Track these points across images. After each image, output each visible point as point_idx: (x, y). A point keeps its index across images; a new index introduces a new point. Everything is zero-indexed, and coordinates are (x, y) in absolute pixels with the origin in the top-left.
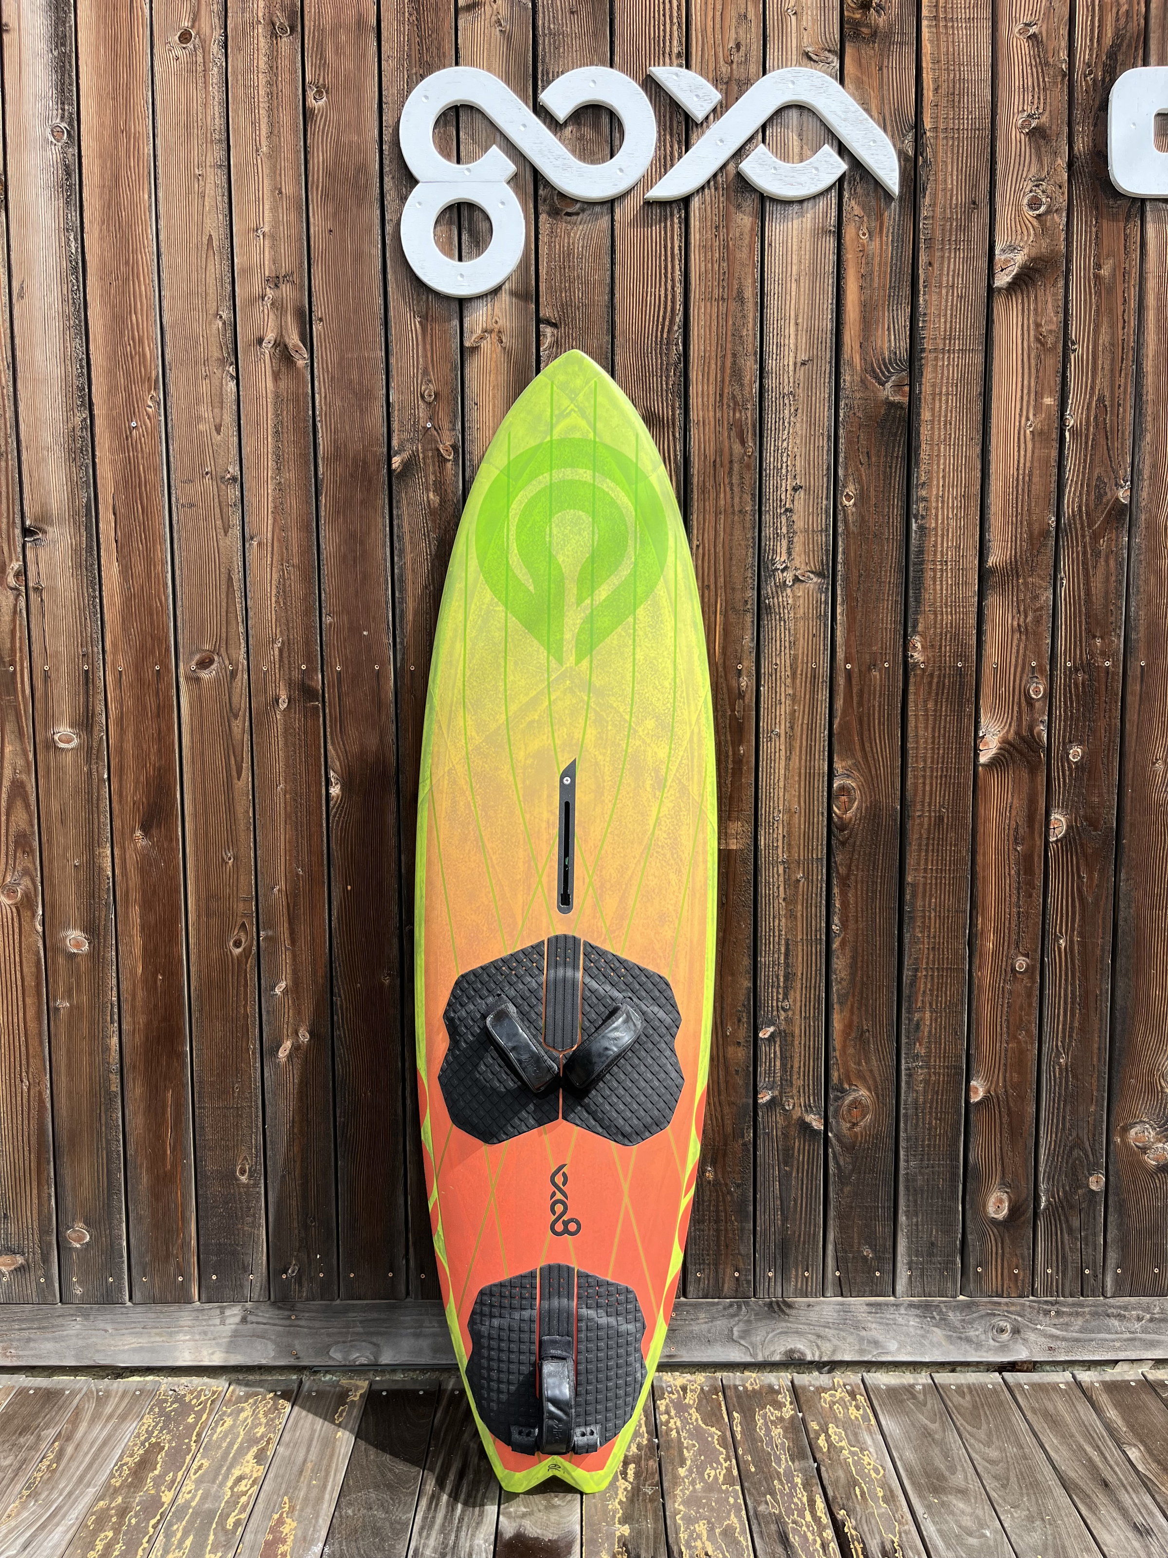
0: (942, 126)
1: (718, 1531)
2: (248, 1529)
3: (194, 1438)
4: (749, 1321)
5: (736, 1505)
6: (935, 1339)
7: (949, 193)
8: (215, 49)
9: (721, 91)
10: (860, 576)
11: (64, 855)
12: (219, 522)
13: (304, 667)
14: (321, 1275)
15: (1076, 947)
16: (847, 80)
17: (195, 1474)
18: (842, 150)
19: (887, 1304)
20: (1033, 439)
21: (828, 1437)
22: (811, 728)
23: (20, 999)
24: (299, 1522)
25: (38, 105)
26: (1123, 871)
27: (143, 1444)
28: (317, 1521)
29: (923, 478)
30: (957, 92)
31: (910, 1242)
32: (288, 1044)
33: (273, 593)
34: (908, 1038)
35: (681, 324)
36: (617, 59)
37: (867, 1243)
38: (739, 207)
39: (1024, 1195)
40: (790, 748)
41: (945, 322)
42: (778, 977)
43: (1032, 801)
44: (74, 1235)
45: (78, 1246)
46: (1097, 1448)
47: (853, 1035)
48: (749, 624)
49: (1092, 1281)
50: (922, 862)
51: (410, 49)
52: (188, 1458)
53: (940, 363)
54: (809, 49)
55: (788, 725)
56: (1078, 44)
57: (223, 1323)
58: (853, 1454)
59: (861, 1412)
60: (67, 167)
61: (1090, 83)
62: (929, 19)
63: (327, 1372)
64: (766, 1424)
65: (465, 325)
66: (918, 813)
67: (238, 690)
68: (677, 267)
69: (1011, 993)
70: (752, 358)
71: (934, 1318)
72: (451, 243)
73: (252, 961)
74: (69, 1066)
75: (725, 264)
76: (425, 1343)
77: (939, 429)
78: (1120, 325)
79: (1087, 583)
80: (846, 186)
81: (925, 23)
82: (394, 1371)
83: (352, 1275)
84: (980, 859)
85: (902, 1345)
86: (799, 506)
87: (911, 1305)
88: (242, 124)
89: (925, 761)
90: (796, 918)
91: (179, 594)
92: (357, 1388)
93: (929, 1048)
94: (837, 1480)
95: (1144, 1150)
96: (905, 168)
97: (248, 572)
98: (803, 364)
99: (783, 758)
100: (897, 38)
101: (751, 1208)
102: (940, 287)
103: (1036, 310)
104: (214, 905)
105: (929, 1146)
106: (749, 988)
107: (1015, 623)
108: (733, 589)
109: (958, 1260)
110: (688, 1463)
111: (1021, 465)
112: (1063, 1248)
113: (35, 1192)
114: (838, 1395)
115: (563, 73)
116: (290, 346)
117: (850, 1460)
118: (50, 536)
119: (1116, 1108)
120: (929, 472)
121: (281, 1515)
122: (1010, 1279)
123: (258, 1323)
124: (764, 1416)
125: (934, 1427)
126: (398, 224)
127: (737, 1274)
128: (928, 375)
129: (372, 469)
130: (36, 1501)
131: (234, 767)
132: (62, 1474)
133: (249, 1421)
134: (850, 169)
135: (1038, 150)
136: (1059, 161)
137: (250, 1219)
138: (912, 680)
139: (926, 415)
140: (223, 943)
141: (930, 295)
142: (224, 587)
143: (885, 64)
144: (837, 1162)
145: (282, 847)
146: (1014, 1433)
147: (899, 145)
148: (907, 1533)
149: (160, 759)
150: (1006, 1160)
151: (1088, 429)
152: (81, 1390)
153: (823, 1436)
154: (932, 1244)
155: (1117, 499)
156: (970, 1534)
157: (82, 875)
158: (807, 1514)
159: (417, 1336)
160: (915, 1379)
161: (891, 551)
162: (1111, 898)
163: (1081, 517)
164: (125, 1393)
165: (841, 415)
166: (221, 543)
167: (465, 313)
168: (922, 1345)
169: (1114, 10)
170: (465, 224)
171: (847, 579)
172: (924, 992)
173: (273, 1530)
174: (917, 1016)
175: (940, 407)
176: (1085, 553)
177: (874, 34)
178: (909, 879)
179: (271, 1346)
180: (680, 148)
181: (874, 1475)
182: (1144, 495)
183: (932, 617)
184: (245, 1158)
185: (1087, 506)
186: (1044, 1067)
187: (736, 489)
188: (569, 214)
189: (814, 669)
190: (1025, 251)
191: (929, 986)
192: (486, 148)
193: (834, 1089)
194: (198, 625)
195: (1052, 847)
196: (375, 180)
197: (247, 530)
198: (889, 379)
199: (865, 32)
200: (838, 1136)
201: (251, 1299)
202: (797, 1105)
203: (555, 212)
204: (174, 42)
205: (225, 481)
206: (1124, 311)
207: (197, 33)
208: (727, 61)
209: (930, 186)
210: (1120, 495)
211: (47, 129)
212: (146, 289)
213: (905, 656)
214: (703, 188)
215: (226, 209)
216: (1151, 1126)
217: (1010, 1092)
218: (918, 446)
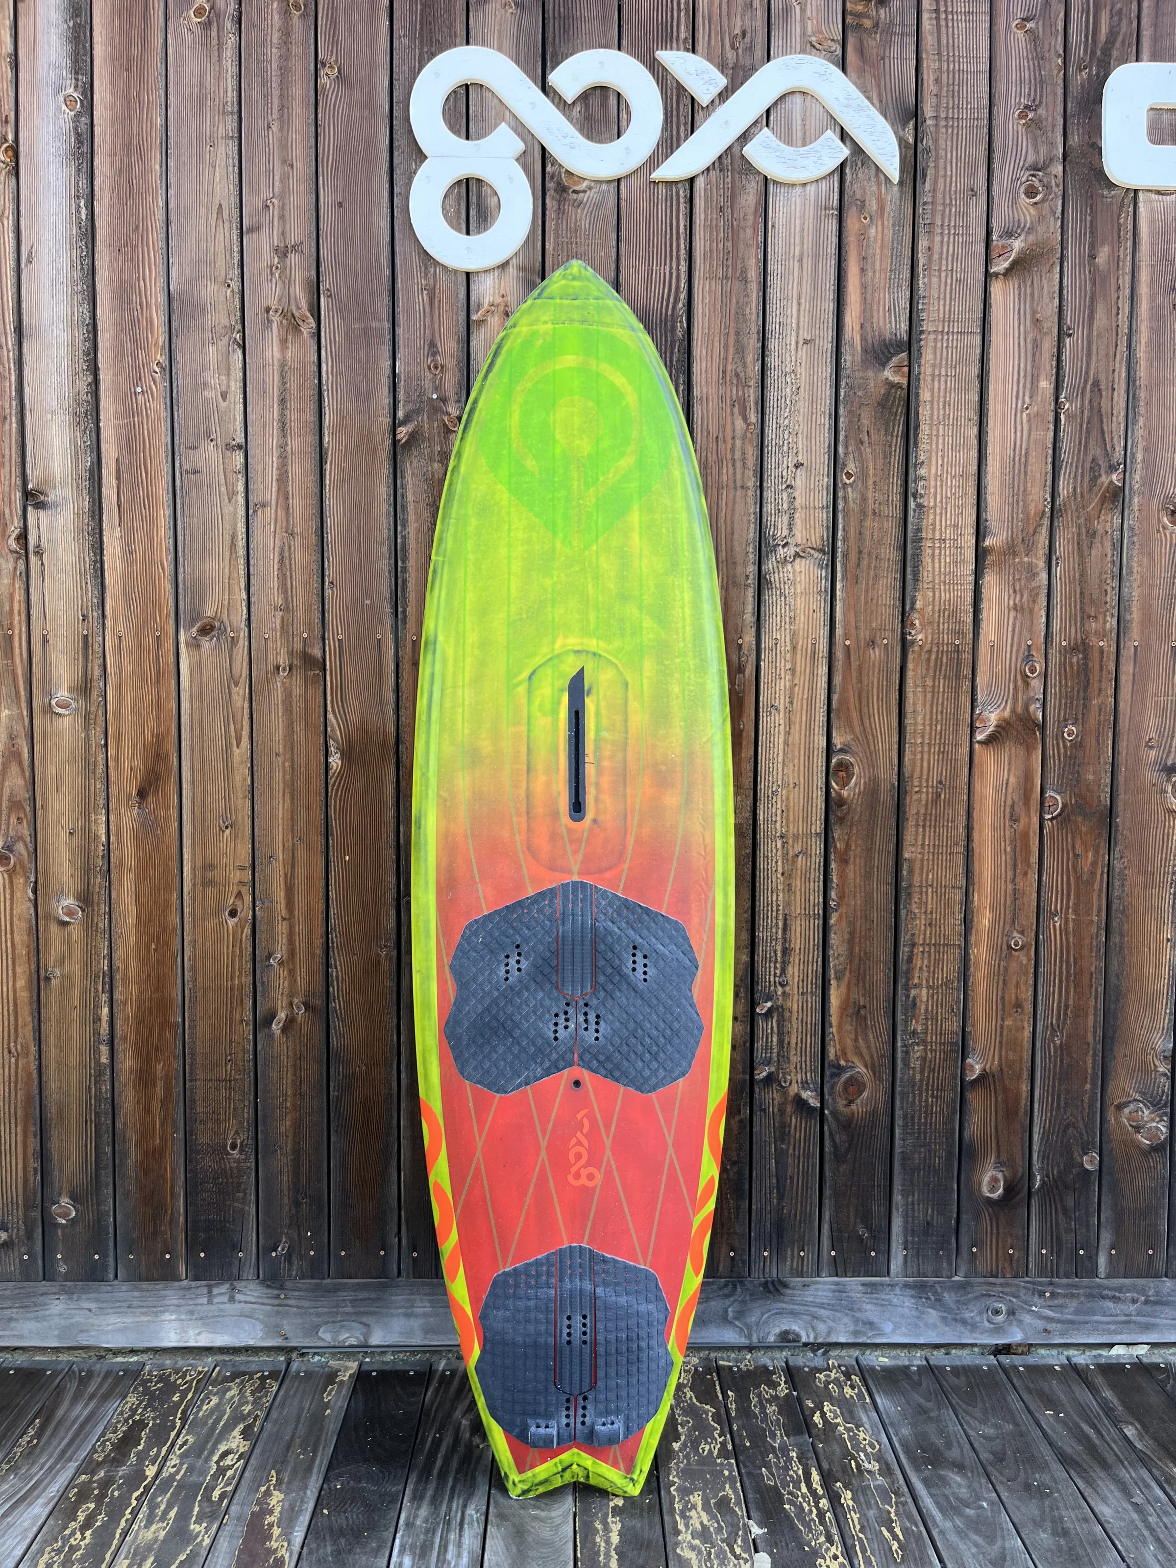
0: (943, 115)
1: (712, 1501)
2: (234, 1501)
3: (179, 1415)
4: (744, 1302)
5: (731, 1478)
6: (930, 1321)
7: (948, 180)
8: (229, 25)
9: (726, 76)
10: (860, 552)
11: (58, 821)
12: (223, 489)
13: (305, 635)
14: (312, 1253)
15: (1071, 925)
16: (849, 69)
17: (179, 1449)
18: (844, 136)
19: (882, 1285)
20: (1029, 420)
21: (823, 1415)
22: (811, 701)
23: (10, 968)
24: (286, 1494)
25: (52, 74)
26: (1118, 849)
27: (126, 1421)
28: (305, 1493)
29: (922, 457)
30: (956, 83)
31: (906, 1222)
32: (282, 1015)
33: (276, 561)
34: (905, 1014)
35: (686, 301)
36: (624, 42)
37: (862, 1223)
38: (744, 188)
39: (1020, 1174)
40: (790, 723)
41: (945, 305)
42: (775, 952)
43: (1028, 777)
44: (59, 1211)
45: (64, 1222)
46: (1093, 1426)
47: (851, 1011)
48: (750, 599)
49: (1087, 1263)
50: (920, 838)
51: (422, 28)
52: (173, 1434)
53: (939, 345)
54: (814, 39)
55: (788, 700)
56: (1073, 38)
57: (210, 1302)
58: (848, 1430)
59: (856, 1391)
60: (78, 135)
61: (1085, 76)
62: (930, 11)
63: (315, 1354)
64: (760, 1402)
65: (473, 298)
66: (917, 789)
67: (239, 657)
68: (682, 246)
69: (1006, 969)
70: (755, 336)
71: (928, 1298)
72: (459, 217)
73: (247, 931)
74: (59, 1038)
75: (730, 244)
76: (416, 1324)
77: (939, 409)
78: (1114, 311)
79: (1082, 564)
80: (848, 170)
81: (925, 16)
82: (384, 1353)
83: (343, 1253)
84: (976, 835)
85: (896, 1327)
86: (799, 482)
87: (906, 1286)
88: (254, 98)
89: (923, 737)
90: (795, 893)
91: (181, 560)
92: (347, 1369)
93: (926, 1025)
94: (833, 1453)
95: (1137, 1129)
96: (905, 157)
97: (251, 539)
98: (806, 342)
99: (782, 733)
100: (898, 30)
101: (747, 1186)
102: (940, 270)
103: (1032, 295)
104: (210, 875)
105: (926, 1123)
106: (745, 963)
107: (1011, 603)
108: (735, 563)
109: (953, 1240)
110: (683, 1438)
111: (1018, 446)
112: (1057, 1228)
113: (20, 1166)
114: (833, 1375)
115: (572, 54)
116: (297, 314)
117: (846, 1436)
118: (51, 498)
119: (1111, 1087)
120: (930, 451)
121: (268, 1488)
122: (1005, 1260)
123: (246, 1302)
124: (759, 1395)
125: (929, 1405)
126: (408, 198)
127: (732, 1254)
128: (928, 356)
129: (379, 438)
130: (16, 1475)
131: (233, 734)
132: (43, 1450)
133: (236, 1399)
134: (852, 155)
135: (1035, 139)
136: (1055, 152)
137: (241, 1195)
138: (910, 657)
139: (925, 395)
140: (218, 911)
141: (930, 280)
142: (227, 554)
143: (887, 54)
144: (833, 1140)
145: (281, 816)
146: (1011, 1412)
147: (901, 133)
148: (904, 1504)
149: (159, 726)
150: (1002, 1139)
151: (1082, 412)
152: (64, 1369)
153: (818, 1414)
154: (928, 1223)
155: (1111, 482)
156: (968, 1507)
157: (76, 840)
158: (803, 1485)
159: (408, 1315)
160: (909, 1360)
161: (892, 528)
162: (1105, 876)
163: (1075, 499)
164: (108, 1374)
165: (842, 394)
166: (226, 511)
167: (473, 287)
168: (917, 1326)
169: (1108, 8)
170: (473, 199)
171: (846, 555)
172: (921, 968)
173: (259, 1502)
174: (913, 992)
175: (939, 388)
176: (1079, 535)
177: (876, 25)
178: (906, 855)
179: (259, 1327)
180: (686, 130)
181: (869, 1450)
182: (1137, 477)
183: (931, 594)
184: (237, 1132)
185: (1082, 487)
186: (1038, 1045)
187: (739, 465)
188: (574, 192)
189: (814, 645)
190: (1022, 237)
191: (926, 962)
192: (496, 126)
193: (831, 1066)
194: (200, 592)
195: (1047, 824)
196: (385, 154)
197: (251, 497)
198: (889, 359)
199: (867, 23)
200: (834, 1113)
201: (239, 1278)
202: (794, 1082)
203: (562, 189)
204: (189, 17)
205: (230, 447)
206: (1118, 298)
207: (212, 8)
208: (733, 47)
209: (930, 173)
210: (1114, 477)
211: (61, 99)
212: (154, 255)
213: (903, 635)
214: (708, 169)
215: (237, 180)
216: (1145, 1105)
217: (1005, 1070)
218: (917, 426)
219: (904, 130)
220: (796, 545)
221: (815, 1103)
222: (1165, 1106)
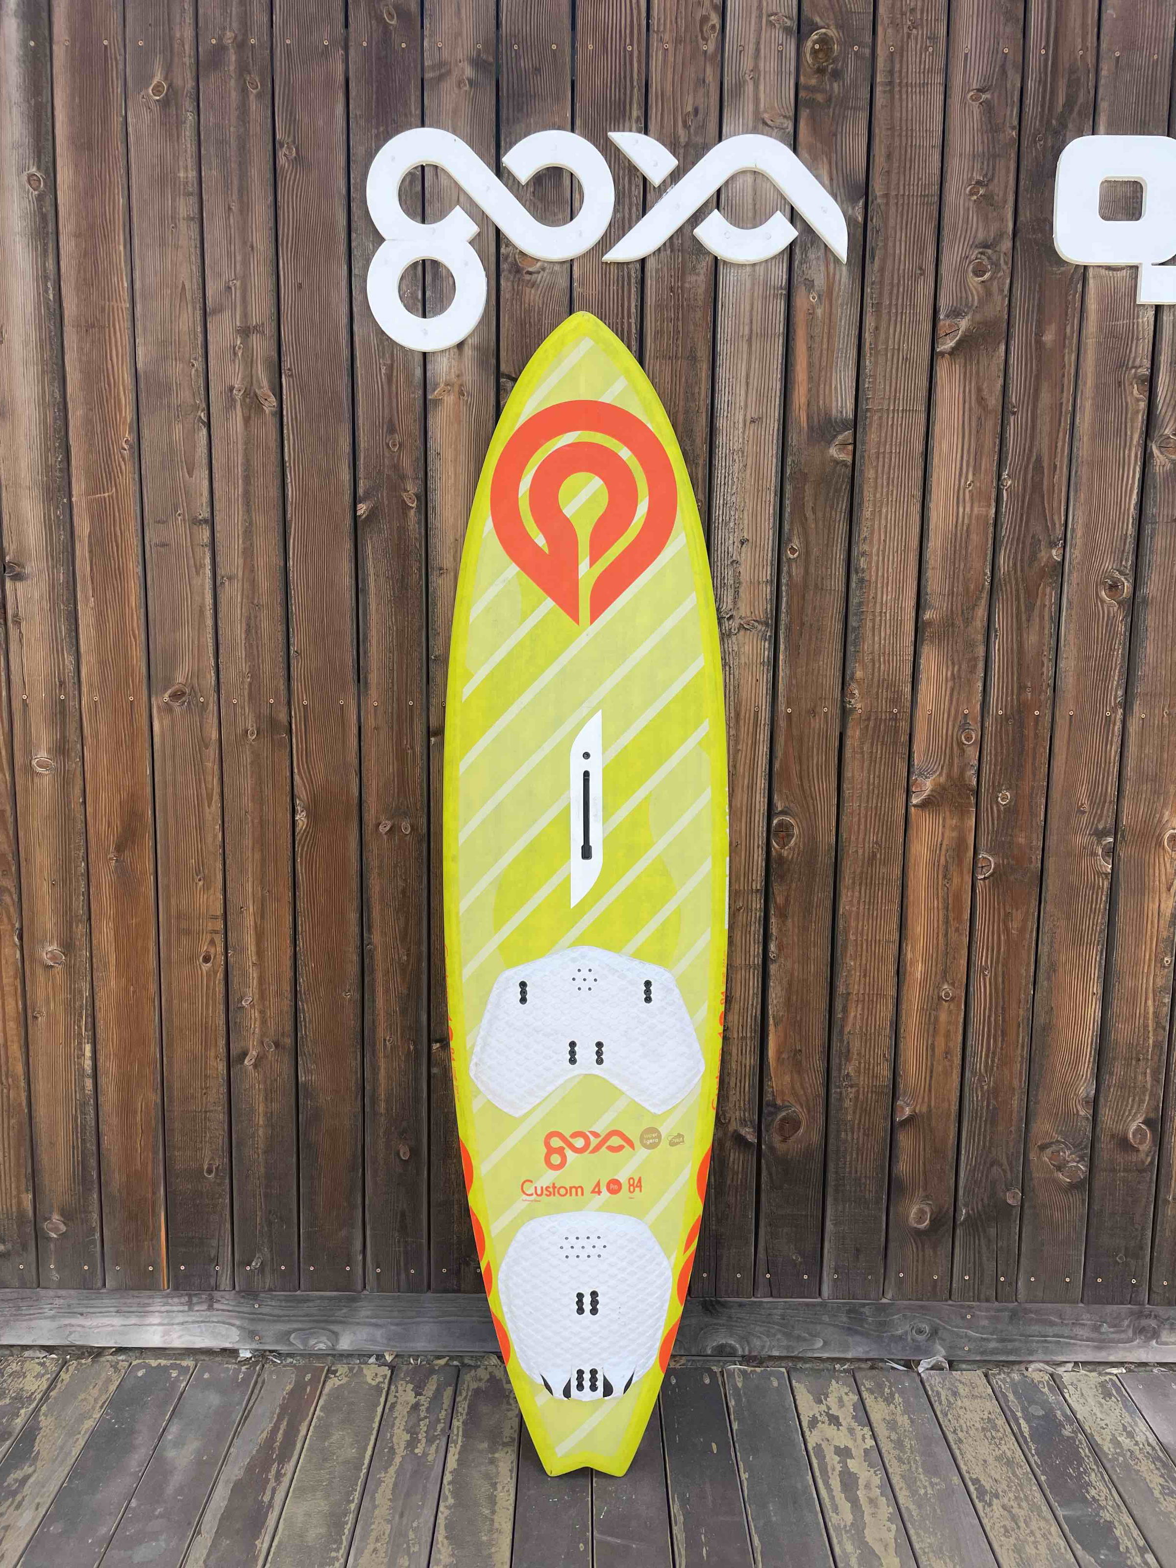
0: (893, 194)
7: (897, 258)
8: (187, 103)
9: (677, 157)
10: (802, 624)
11: (42, 873)
12: (191, 562)
13: (272, 701)
14: (283, 1268)
15: (1000, 979)
16: (799, 149)
18: (794, 216)
19: (814, 1305)
20: (972, 497)
22: (753, 765)
25: (15, 154)
29: (865, 533)
30: (908, 158)
31: (837, 1248)
32: (254, 1053)
33: (243, 631)
34: (839, 1058)
36: (578, 122)
37: (796, 1248)
38: (694, 269)
39: (945, 1208)
40: (733, 786)
41: (890, 384)
43: (961, 839)
44: (50, 1226)
45: (55, 1236)
47: (788, 1054)
49: (1007, 1289)
50: (856, 895)
51: (377, 107)
53: (884, 423)
54: (766, 116)
55: (731, 764)
56: (1030, 109)
57: (190, 1309)
60: (43, 216)
61: (1039, 149)
62: (884, 84)
63: (287, 1356)
65: (429, 378)
66: (854, 851)
67: (209, 721)
68: (633, 326)
69: (937, 1019)
70: (704, 415)
72: (415, 300)
73: (220, 975)
74: (46, 1070)
75: (680, 324)
76: (380, 1332)
77: (882, 486)
78: (1059, 389)
79: (1020, 636)
80: (797, 250)
81: (879, 89)
82: (350, 1356)
83: (312, 1269)
84: (910, 893)
85: (826, 1343)
86: (745, 558)
87: (836, 1306)
88: (214, 179)
89: (860, 800)
90: (736, 945)
91: (152, 630)
93: (859, 1068)
95: (1059, 1168)
96: (854, 235)
97: (219, 610)
98: (753, 421)
100: (852, 104)
102: (886, 350)
103: (978, 373)
104: (184, 925)
105: (857, 1159)
107: (949, 674)
109: (881, 1266)
111: (960, 523)
112: (980, 1256)
113: (14, 1186)
115: (525, 136)
116: (260, 394)
118: (28, 570)
119: (1035, 1128)
120: (870, 528)
122: (929, 1284)
126: (365, 281)
128: (872, 437)
129: (339, 514)
131: (205, 795)
134: (802, 234)
135: (985, 217)
136: (1006, 227)
137: (216, 1216)
138: (850, 724)
139: (870, 474)
140: (192, 959)
141: (876, 359)
142: (196, 623)
143: (839, 130)
144: (770, 1174)
145: (250, 869)
147: (848, 214)
149: (135, 785)
150: (929, 1175)
151: (1024, 489)
154: (858, 1250)
155: (1051, 557)
157: (58, 891)
159: (372, 1325)
161: (833, 602)
162: (1035, 932)
165: (788, 472)
166: (194, 583)
167: (429, 367)
168: (846, 1343)
169: (1066, 77)
170: (429, 280)
171: (789, 629)
172: (855, 1016)
174: (847, 1039)
175: (883, 466)
176: (1018, 608)
177: (829, 100)
178: (843, 910)
179: (236, 1331)
180: (638, 212)
182: (1077, 552)
183: (870, 665)
184: (212, 1159)
185: (1022, 563)
186: (966, 1090)
188: (530, 273)
189: (756, 713)
190: (969, 317)
191: (859, 1011)
192: (451, 209)
193: (768, 1105)
194: (172, 660)
195: (980, 884)
196: (343, 235)
197: (218, 571)
198: (835, 437)
199: (820, 97)
200: (772, 1148)
201: (217, 1288)
202: (733, 1119)
203: (517, 270)
204: (148, 95)
205: (196, 522)
206: (1063, 376)
207: (170, 86)
208: (685, 125)
209: (878, 254)
210: (1054, 552)
211: (25, 178)
212: (122, 337)
213: (843, 701)
214: (659, 249)
215: (199, 261)
216: (1066, 1145)
217: (934, 1110)
218: (861, 504)
219: (853, 208)
220: (740, 618)
221: (752, 1138)
222: (1086, 1147)
